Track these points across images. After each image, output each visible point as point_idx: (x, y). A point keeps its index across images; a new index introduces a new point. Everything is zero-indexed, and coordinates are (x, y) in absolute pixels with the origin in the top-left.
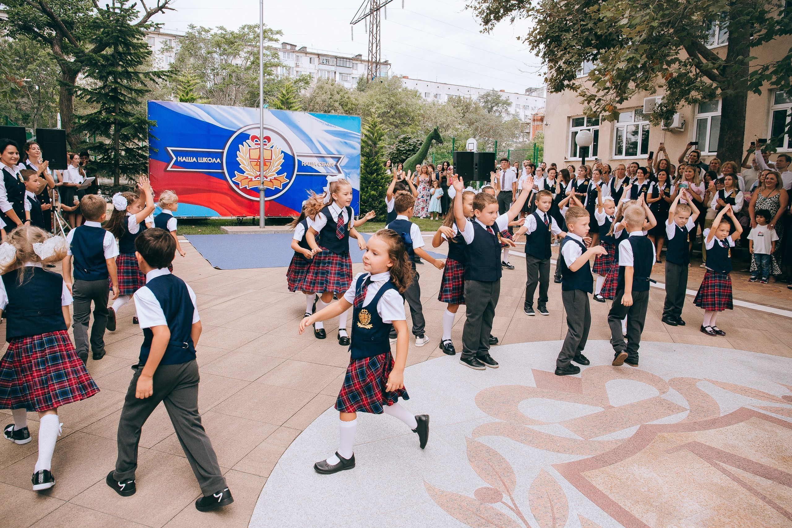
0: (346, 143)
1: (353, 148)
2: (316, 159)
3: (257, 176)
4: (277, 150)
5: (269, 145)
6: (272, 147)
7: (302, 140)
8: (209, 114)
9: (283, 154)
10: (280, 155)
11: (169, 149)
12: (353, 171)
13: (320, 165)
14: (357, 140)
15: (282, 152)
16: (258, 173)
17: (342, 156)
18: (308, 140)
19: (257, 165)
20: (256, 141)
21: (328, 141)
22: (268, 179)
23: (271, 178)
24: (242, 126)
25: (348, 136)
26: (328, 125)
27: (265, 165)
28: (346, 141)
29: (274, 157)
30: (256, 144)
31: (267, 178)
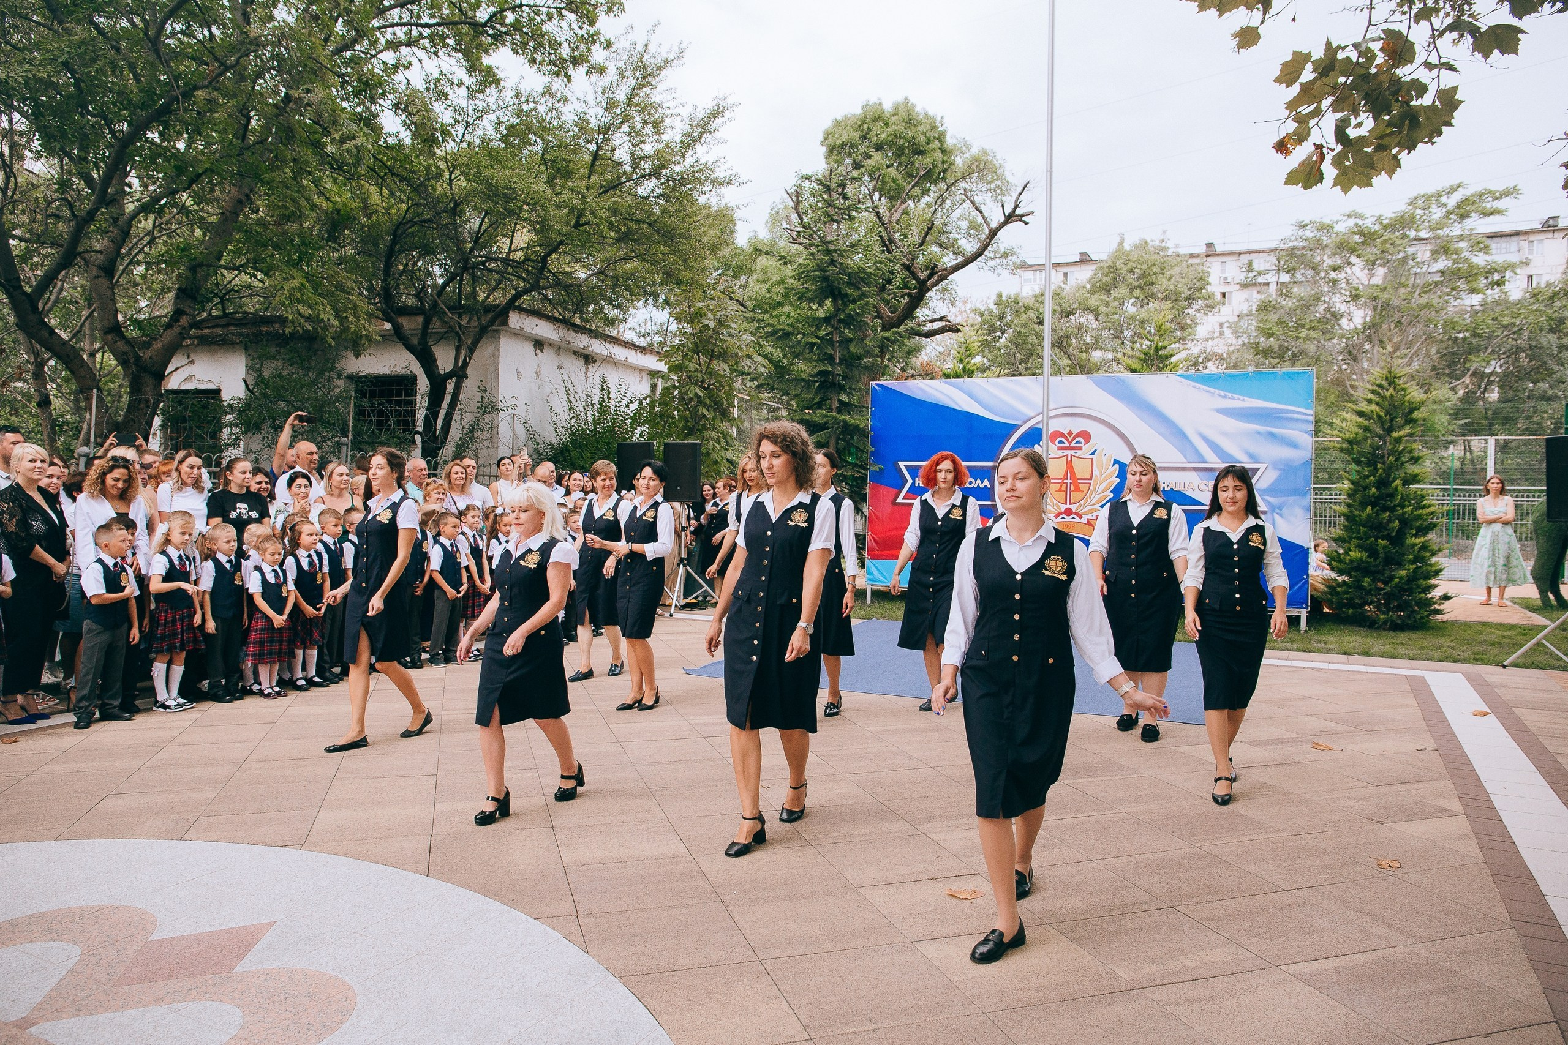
0: (1272, 435)
1: (1295, 446)
2: (1194, 474)
3: (1060, 514)
4: (1105, 458)
5: (1087, 449)
6: (1093, 454)
7: (1161, 434)
8: (971, 396)
9: (1117, 466)
10: (1111, 469)
11: (902, 464)
12: (1291, 499)
13: (1203, 487)
14: (1304, 426)
15: (1116, 462)
16: (1063, 508)
17: (1262, 467)
18: (1177, 434)
19: (1060, 490)
20: (1061, 442)
21: (1225, 434)
22: (1084, 520)
23: (1090, 516)
24: (1032, 414)
25: (1282, 418)
26: (1225, 397)
27: (1077, 489)
28: (1274, 430)
29: (1096, 473)
30: (1059, 448)
31: (1080, 516)
